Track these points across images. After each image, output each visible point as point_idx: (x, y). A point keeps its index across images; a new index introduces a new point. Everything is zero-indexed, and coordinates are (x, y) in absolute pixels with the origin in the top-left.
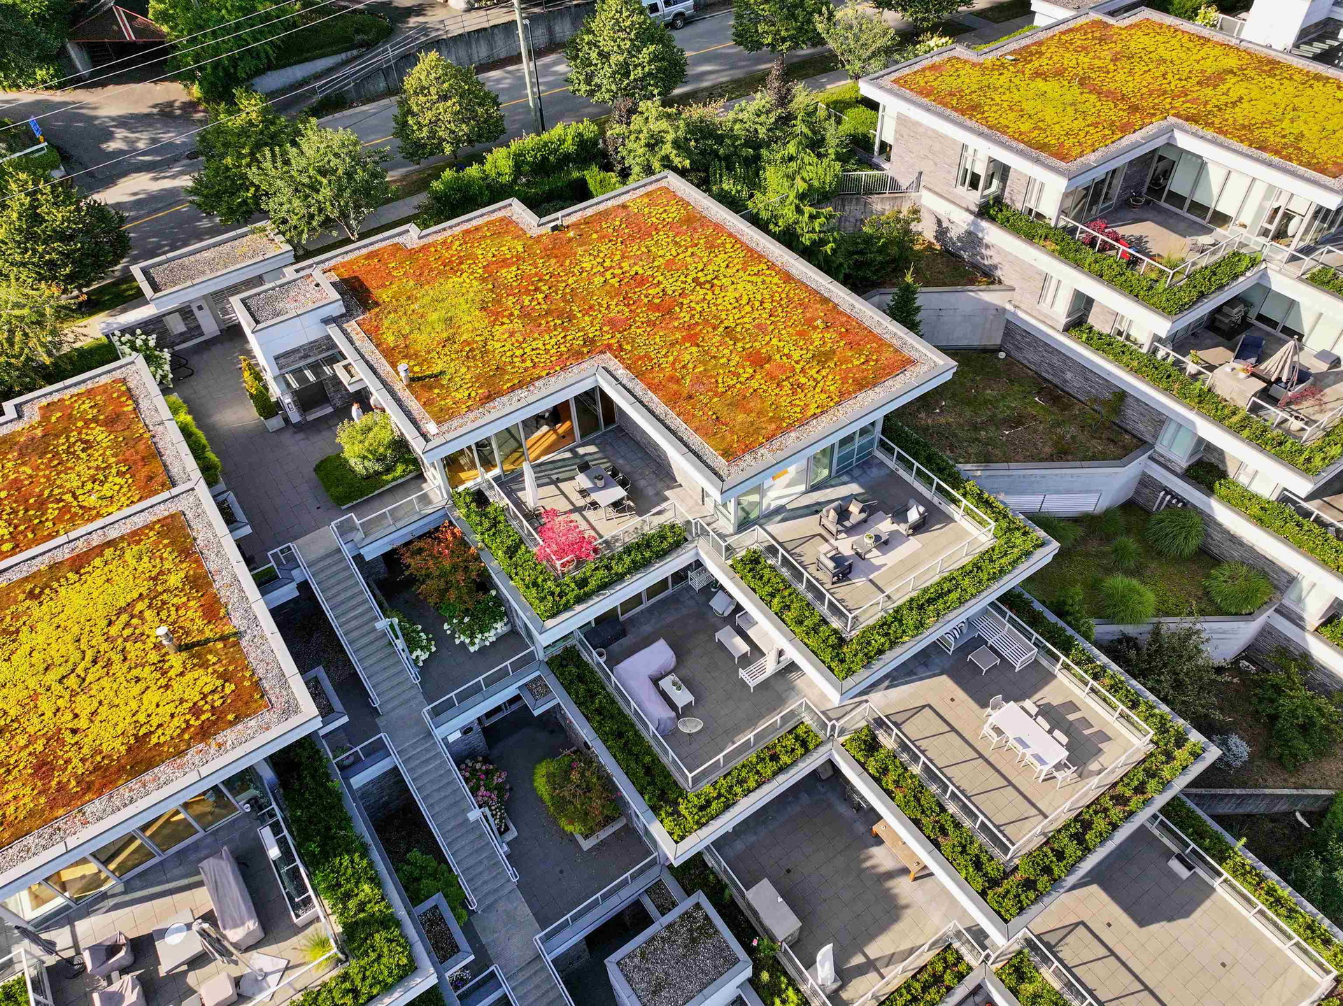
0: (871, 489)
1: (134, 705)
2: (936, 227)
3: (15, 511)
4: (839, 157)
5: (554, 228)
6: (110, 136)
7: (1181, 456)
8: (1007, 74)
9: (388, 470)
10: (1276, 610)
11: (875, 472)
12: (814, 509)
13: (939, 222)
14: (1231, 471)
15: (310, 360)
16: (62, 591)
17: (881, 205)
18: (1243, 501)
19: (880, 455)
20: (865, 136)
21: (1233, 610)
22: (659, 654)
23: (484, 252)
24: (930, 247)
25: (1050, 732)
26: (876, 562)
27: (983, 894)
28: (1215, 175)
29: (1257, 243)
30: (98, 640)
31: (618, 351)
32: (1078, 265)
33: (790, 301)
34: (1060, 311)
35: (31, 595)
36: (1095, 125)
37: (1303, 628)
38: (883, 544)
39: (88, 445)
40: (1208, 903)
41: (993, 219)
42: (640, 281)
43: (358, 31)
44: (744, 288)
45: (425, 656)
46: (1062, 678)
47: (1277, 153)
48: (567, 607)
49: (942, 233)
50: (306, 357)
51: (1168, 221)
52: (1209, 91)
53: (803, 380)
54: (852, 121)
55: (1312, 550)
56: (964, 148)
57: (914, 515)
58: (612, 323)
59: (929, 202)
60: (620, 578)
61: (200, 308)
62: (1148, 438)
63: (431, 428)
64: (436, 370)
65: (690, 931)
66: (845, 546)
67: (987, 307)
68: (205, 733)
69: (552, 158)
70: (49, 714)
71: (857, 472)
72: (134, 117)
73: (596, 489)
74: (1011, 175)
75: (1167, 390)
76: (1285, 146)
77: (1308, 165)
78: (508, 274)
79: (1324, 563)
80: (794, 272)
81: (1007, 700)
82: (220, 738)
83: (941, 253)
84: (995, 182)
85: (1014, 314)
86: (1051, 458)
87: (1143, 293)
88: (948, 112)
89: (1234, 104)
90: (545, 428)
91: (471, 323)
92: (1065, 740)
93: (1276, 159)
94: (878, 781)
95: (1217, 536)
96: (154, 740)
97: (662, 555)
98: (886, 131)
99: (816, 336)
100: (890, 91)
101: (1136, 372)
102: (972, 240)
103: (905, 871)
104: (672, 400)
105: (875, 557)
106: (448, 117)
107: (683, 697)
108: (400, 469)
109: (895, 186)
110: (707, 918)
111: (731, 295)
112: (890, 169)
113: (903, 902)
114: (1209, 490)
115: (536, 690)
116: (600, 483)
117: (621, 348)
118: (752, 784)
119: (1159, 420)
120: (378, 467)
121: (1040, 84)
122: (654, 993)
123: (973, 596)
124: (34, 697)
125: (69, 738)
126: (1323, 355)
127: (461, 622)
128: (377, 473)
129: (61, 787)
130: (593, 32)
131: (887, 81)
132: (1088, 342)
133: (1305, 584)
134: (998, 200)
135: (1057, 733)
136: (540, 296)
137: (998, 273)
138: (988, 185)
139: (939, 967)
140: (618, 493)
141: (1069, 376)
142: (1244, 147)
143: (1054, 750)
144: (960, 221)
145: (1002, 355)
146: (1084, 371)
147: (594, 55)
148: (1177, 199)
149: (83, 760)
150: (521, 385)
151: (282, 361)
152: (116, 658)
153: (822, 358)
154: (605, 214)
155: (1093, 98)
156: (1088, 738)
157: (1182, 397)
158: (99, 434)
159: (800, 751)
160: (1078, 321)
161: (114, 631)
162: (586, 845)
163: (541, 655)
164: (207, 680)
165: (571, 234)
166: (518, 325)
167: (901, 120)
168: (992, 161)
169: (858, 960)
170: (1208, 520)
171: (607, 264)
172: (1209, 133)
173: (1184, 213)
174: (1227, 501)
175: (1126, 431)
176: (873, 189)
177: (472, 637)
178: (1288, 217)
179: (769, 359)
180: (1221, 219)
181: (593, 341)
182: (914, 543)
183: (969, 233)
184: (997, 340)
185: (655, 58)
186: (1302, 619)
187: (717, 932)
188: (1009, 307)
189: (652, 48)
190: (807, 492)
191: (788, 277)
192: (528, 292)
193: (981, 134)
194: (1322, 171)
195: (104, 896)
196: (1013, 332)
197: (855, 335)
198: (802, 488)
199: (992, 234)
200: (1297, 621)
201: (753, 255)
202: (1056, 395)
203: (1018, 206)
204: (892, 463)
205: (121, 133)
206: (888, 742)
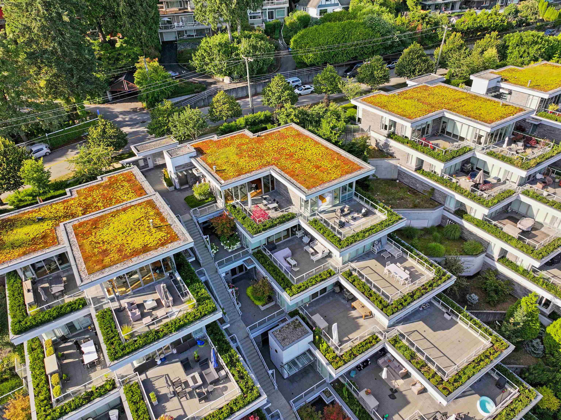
0: (351, 206)
1: (143, 239)
2: (375, 142)
3: (103, 201)
4: (345, 121)
5: (258, 136)
6: (118, 117)
7: (452, 207)
8: (396, 98)
9: (207, 199)
10: (486, 256)
11: (353, 203)
12: (334, 211)
13: (376, 141)
14: (468, 212)
15: (185, 169)
16: (121, 216)
17: (358, 136)
18: (472, 220)
19: (354, 198)
20: (353, 116)
21: (471, 253)
22: (287, 251)
23: (237, 142)
24: (374, 149)
25: (404, 271)
26: (352, 224)
27: (382, 310)
28: (458, 125)
29: (473, 145)
30: (132, 225)
31: (277, 165)
32: (417, 149)
33: (328, 154)
34: (413, 164)
35: (112, 216)
36: (421, 111)
37: (494, 260)
38: (354, 219)
39: (123, 186)
40: (456, 326)
41: (392, 138)
42: (284, 149)
43: (196, 88)
44: (314, 150)
45: (215, 252)
46: (410, 260)
47: (473, 118)
48: (260, 232)
49: (377, 144)
50: (184, 168)
51: (446, 140)
52: (456, 103)
53: (330, 172)
54: (349, 113)
55: (492, 233)
56: (382, 117)
57: (363, 211)
58: (275, 158)
59: (372, 134)
60: (276, 225)
61: (149, 159)
62: (442, 203)
63: (223, 182)
64: (223, 169)
65: (295, 325)
66: (343, 219)
67: (392, 165)
68: (163, 245)
69: (257, 121)
70: (120, 240)
71: (347, 202)
72: (124, 112)
73: (269, 204)
74: (397, 125)
75: (446, 186)
76: (476, 116)
77: (482, 121)
78: (245, 147)
79: (496, 236)
80: (329, 147)
81: (391, 263)
82: (167, 246)
83: (377, 151)
84: (392, 128)
85: (400, 167)
86: (412, 208)
87: (436, 157)
88: (377, 107)
89: (463, 106)
90: (253, 191)
91: (234, 158)
92: (408, 272)
93: (473, 119)
94: (352, 283)
95: (466, 233)
96: (149, 246)
97: (289, 220)
98: (360, 114)
99: (335, 162)
100: (360, 102)
101: (436, 181)
102: (386, 145)
103: (362, 317)
104: (292, 176)
105: (352, 222)
106: (225, 109)
107: (293, 262)
108: (210, 199)
109: (362, 130)
110: (300, 322)
111: (310, 152)
112: (361, 126)
113: (360, 325)
114: (462, 218)
115: (249, 262)
116: (270, 202)
117: (277, 164)
118: (314, 283)
119: (445, 196)
120: (204, 198)
121: (406, 101)
122: (283, 340)
123: (380, 230)
124: (116, 237)
125: (126, 245)
126: (495, 178)
127: (227, 242)
128: (203, 200)
129: (125, 254)
130: (270, 87)
131: (359, 100)
132: (422, 174)
133: (493, 245)
134: (394, 133)
135: (406, 271)
136: (254, 152)
137: (395, 155)
138: (390, 129)
139: (371, 339)
140: (275, 205)
141: (418, 185)
142: (464, 116)
143: (406, 275)
144: (382, 139)
145: (398, 181)
146: (422, 183)
147: (270, 93)
148: (449, 133)
149: (130, 250)
150: (248, 172)
151: (177, 168)
152: (137, 229)
153: (336, 167)
154: (274, 133)
155: (421, 104)
156: (417, 275)
157: (450, 187)
158: (126, 184)
159: (329, 275)
160: (419, 168)
161: (136, 224)
162: (263, 308)
163: (251, 252)
164: (163, 234)
165: (263, 137)
166: (247, 159)
167: (364, 110)
168: (390, 121)
169: (346, 339)
170: (462, 228)
171: (274, 144)
172: (455, 113)
173: (451, 137)
174: (467, 220)
175: (437, 202)
176: (355, 131)
177: (230, 246)
178: (480, 137)
179: (321, 167)
180: (462, 139)
181: (269, 162)
182: (364, 219)
183: (385, 143)
184: (396, 176)
185: (289, 95)
186: (493, 257)
187: (302, 326)
188: (398, 165)
189: (288, 92)
190: (332, 207)
191: (327, 148)
192: (250, 151)
193: (386, 113)
194: (486, 122)
195: (128, 295)
196: (401, 173)
197: (346, 162)
198: (331, 206)
199: (392, 143)
200: (492, 258)
201: (317, 143)
202: (414, 192)
203: (400, 135)
204: (358, 200)
205: (121, 116)
206: (355, 274)
